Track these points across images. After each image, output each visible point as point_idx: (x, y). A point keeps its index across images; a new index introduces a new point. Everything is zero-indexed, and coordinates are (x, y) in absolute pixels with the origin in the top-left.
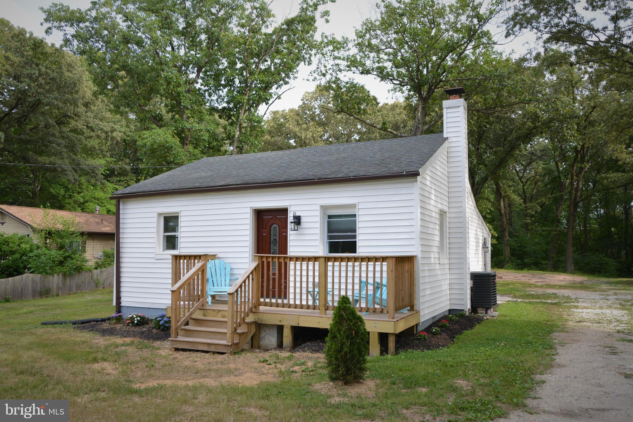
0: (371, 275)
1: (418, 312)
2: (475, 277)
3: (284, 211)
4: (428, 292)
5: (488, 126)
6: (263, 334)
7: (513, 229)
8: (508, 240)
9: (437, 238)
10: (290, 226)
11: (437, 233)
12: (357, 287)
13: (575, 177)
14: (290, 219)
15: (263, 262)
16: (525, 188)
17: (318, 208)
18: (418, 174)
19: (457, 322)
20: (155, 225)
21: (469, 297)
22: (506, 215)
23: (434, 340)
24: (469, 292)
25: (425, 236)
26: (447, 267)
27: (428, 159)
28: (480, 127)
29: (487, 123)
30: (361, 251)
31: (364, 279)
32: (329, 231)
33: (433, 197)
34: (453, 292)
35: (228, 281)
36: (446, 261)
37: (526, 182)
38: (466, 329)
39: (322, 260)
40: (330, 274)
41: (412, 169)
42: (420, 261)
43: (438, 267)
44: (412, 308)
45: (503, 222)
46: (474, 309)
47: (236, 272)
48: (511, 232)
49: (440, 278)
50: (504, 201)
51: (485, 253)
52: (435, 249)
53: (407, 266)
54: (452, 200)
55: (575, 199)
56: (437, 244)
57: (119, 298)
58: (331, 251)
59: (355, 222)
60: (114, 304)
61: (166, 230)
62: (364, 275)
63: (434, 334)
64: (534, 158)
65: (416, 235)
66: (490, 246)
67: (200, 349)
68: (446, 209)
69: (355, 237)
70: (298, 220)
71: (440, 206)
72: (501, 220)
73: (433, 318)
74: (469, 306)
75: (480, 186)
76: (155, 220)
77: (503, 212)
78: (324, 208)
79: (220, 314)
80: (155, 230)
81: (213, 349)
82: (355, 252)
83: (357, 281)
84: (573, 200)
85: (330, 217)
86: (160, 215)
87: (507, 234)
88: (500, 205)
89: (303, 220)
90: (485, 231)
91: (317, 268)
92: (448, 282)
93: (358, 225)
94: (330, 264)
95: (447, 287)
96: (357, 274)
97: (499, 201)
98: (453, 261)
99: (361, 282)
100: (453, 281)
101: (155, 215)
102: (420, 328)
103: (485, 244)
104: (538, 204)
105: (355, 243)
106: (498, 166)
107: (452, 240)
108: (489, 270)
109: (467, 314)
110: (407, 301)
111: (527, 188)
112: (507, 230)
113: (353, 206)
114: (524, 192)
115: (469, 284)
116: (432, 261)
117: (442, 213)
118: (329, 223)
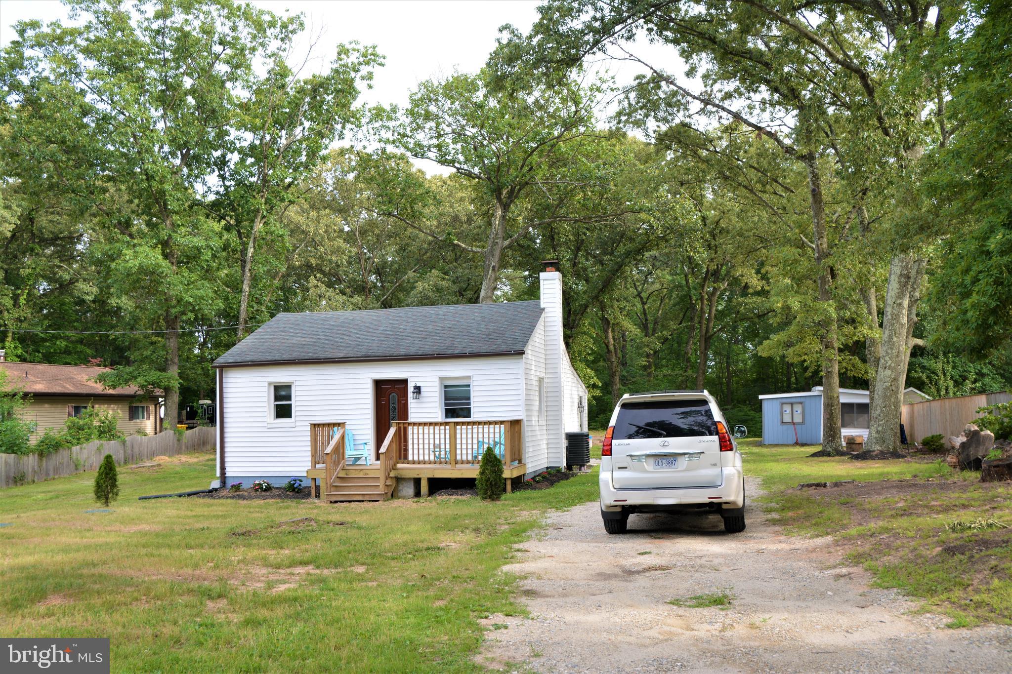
0: (492, 435)
1: (525, 465)
2: (571, 437)
3: (405, 382)
4: (531, 449)
5: (588, 234)
6: (401, 487)
7: (628, 372)
8: (619, 389)
9: (537, 403)
10: (410, 395)
11: (537, 398)
12: (475, 446)
13: (705, 302)
14: (411, 389)
15: (400, 428)
16: (646, 307)
17: (437, 379)
18: (524, 353)
19: (555, 475)
20: (266, 394)
21: (564, 455)
22: (616, 352)
23: (538, 485)
24: (564, 450)
25: (528, 401)
26: (545, 428)
27: (530, 335)
28: (577, 235)
29: (588, 229)
30: (475, 416)
31: (481, 440)
32: (446, 399)
33: (533, 367)
34: (550, 450)
35: (352, 446)
36: (544, 423)
37: (648, 298)
38: (562, 479)
39: (452, 425)
40: (458, 436)
41: (518, 348)
42: (525, 424)
43: (537, 428)
44: (520, 461)
45: (612, 363)
46: (569, 467)
47: (357, 437)
48: (623, 376)
49: (539, 438)
50: (613, 331)
51: (581, 412)
52: (536, 413)
53: (516, 427)
54: (549, 366)
55: (707, 331)
56: (537, 408)
57: (223, 468)
58: (447, 417)
59: (469, 391)
60: (218, 474)
61: (277, 398)
62: (481, 436)
63: (538, 482)
64: (657, 264)
65: (522, 402)
66: (586, 405)
67: (355, 499)
68: (543, 375)
69: (469, 404)
70: (418, 390)
71: (538, 374)
72: (609, 360)
73: (535, 472)
74: (565, 464)
75: (578, 317)
76: (266, 389)
77: (611, 347)
78: (441, 379)
79: (362, 473)
80: (265, 399)
81: (367, 498)
82: (469, 416)
83: (475, 441)
84: (704, 332)
85: (446, 387)
86: (270, 384)
87: (617, 379)
88: (607, 337)
89: (422, 390)
90: (580, 389)
91: (448, 431)
92: (545, 442)
93: (472, 394)
94: (458, 427)
95: (545, 446)
96: (475, 436)
97: (606, 332)
98: (549, 423)
99: (478, 442)
100: (550, 441)
101: (266, 384)
102: (527, 478)
103: (580, 403)
104: (659, 338)
105: (469, 409)
106: (601, 290)
107: (549, 404)
108: (585, 430)
109: (563, 471)
110: (517, 456)
111: (649, 308)
112: (617, 374)
113: (469, 378)
114: (645, 314)
115: (564, 443)
116: (533, 423)
117: (541, 380)
118: (445, 392)
